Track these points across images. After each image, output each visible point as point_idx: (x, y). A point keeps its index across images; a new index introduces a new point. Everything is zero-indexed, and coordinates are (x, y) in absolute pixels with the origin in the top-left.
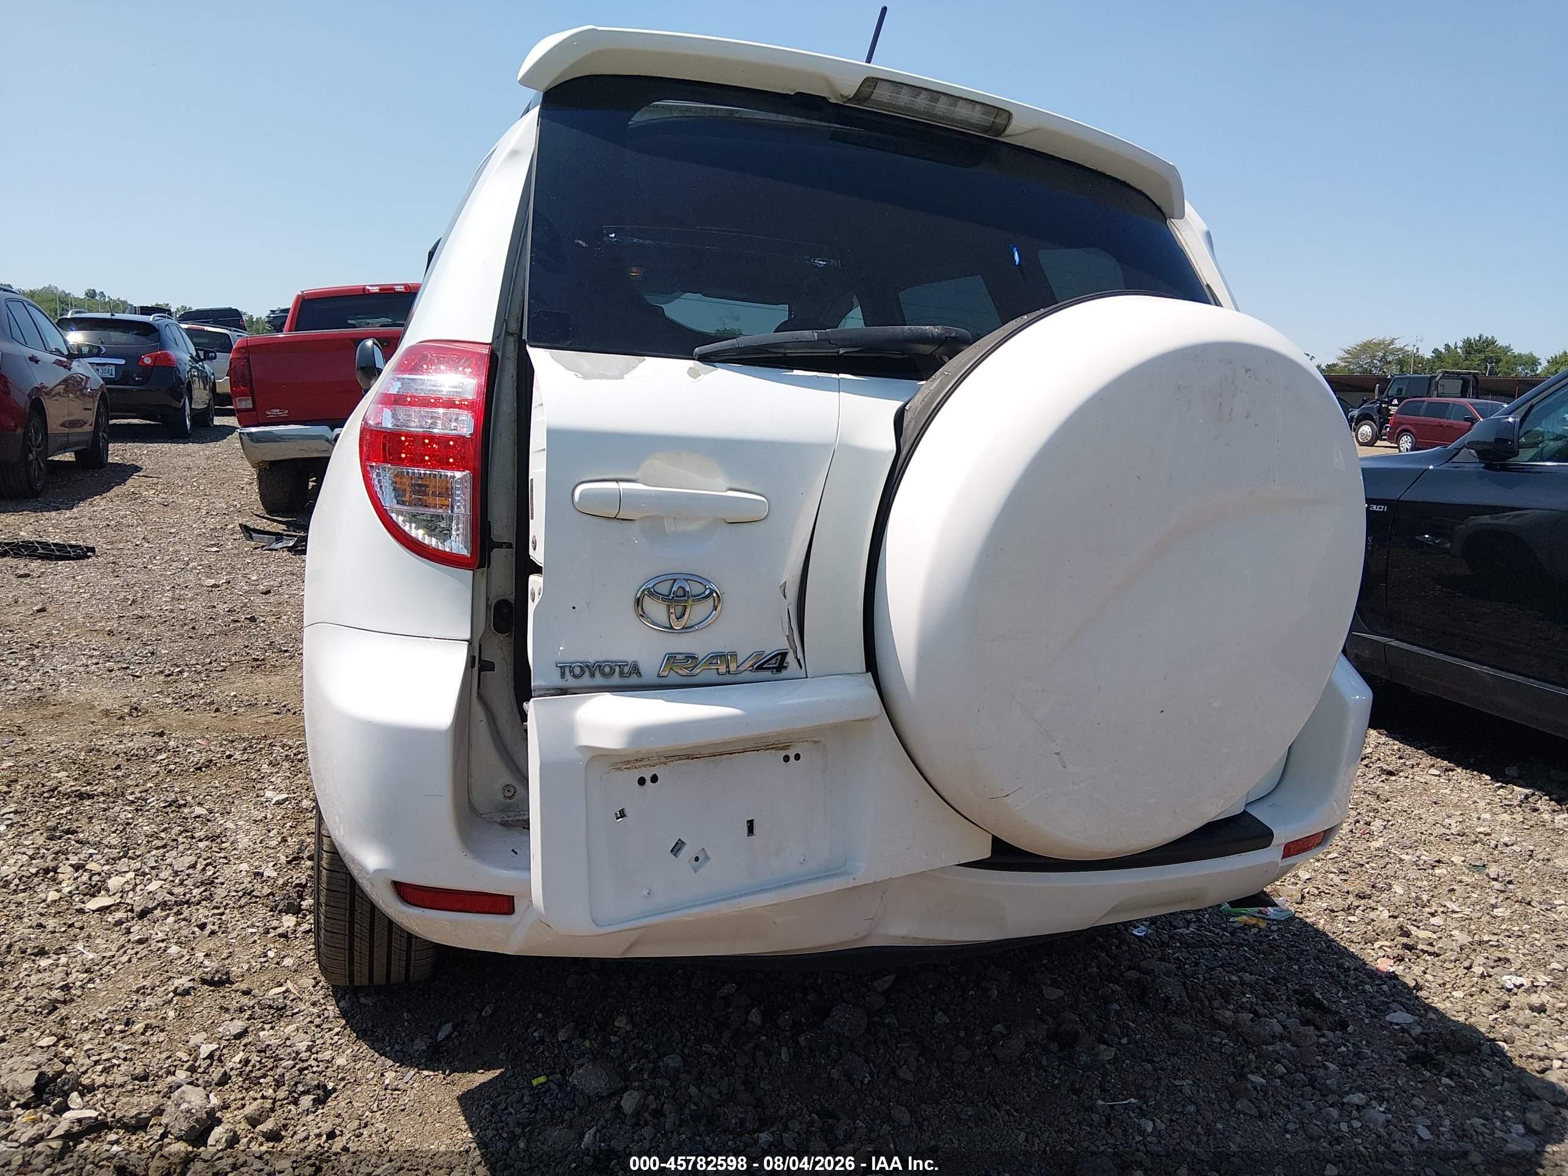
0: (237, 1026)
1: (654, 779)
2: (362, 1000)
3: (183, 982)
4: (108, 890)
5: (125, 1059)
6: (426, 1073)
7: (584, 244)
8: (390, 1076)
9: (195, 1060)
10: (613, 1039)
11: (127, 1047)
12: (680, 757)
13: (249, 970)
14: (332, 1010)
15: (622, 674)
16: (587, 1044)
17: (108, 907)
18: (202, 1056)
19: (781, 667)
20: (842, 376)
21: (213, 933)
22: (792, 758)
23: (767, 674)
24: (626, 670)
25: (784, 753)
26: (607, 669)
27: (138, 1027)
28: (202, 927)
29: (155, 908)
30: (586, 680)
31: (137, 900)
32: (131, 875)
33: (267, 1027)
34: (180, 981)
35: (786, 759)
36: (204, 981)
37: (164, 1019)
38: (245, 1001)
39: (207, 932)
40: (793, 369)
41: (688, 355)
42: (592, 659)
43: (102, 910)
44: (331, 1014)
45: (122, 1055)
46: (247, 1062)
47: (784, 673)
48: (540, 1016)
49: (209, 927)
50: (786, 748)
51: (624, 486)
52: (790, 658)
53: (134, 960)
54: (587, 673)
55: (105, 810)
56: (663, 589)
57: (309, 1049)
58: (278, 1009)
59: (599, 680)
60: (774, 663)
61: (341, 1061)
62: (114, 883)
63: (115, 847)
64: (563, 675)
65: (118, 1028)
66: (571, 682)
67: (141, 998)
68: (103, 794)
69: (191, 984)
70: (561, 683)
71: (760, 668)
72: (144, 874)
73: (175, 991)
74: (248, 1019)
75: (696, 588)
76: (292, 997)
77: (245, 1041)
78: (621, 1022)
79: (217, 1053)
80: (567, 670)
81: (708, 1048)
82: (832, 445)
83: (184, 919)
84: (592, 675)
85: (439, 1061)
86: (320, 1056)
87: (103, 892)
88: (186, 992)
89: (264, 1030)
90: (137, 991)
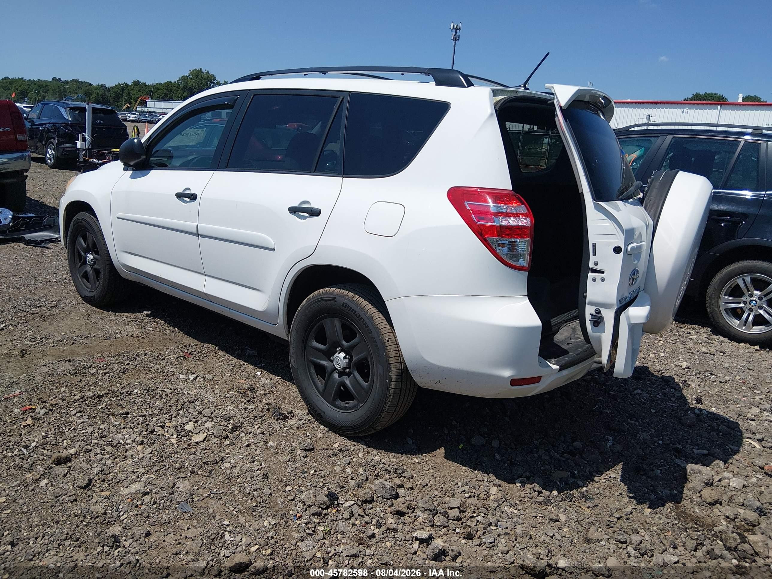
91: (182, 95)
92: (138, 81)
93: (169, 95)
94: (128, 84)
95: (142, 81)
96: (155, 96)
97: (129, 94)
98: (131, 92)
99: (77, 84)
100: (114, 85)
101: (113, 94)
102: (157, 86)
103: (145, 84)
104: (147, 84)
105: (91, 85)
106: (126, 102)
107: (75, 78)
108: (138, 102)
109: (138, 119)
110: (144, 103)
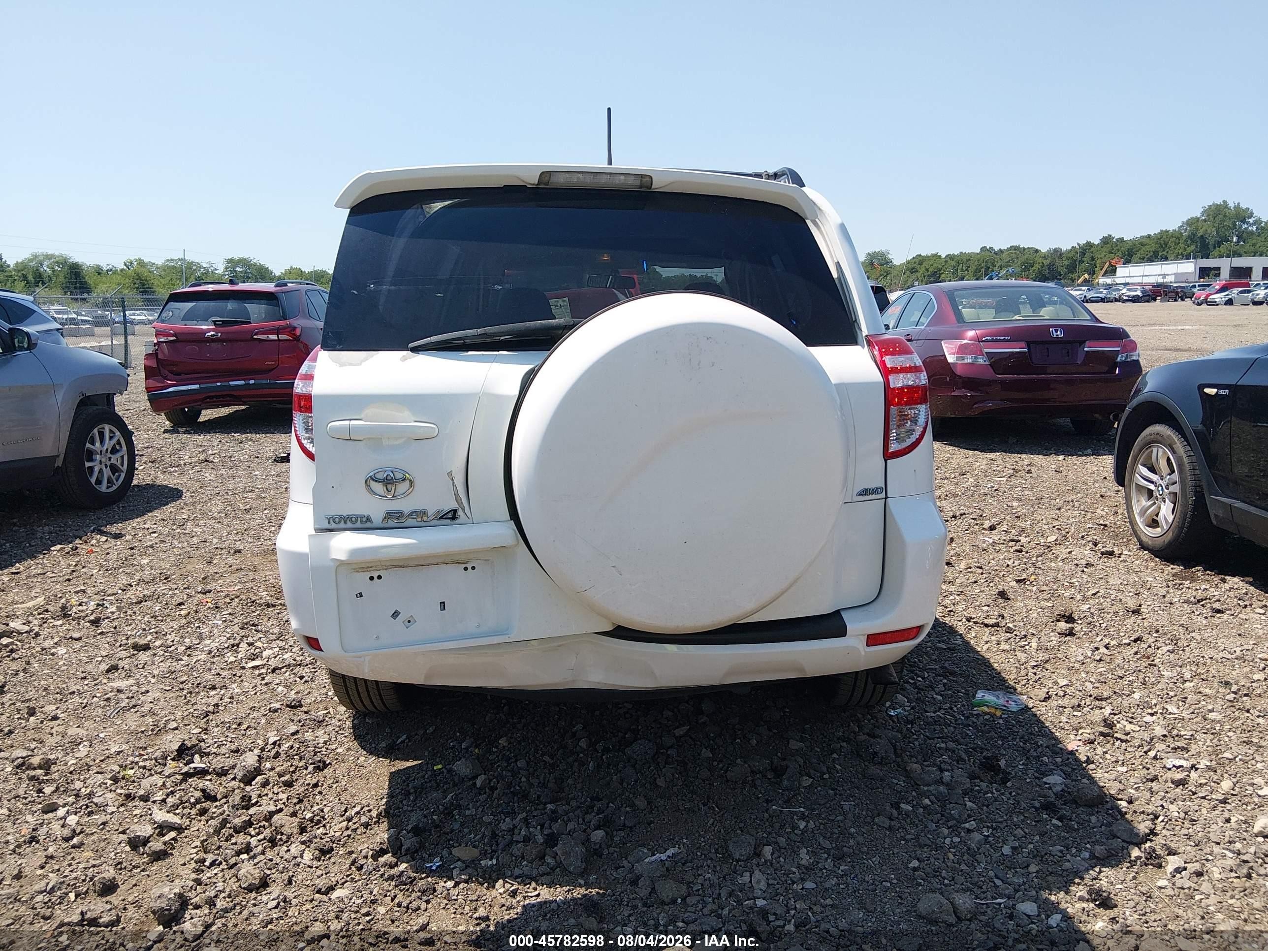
0: (293, 728)
1: (379, 577)
2: (367, 720)
3: (277, 705)
4: (262, 657)
5: (231, 742)
6: (381, 759)
7: (356, 293)
8: (362, 759)
9: (267, 744)
10: (494, 750)
11: (233, 736)
12: (396, 567)
13: (314, 701)
14: (349, 723)
15: (361, 521)
16: (477, 751)
17: (257, 666)
18: (270, 743)
19: (454, 518)
20: (501, 352)
21: (306, 681)
22: (470, 568)
23: (448, 521)
24: (364, 519)
25: (464, 566)
26: (353, 519)
27: (244, 726)
28: (301, 678)
29: (283, 667)
30: (342, 525)
31: (273, 663)
32: (277, 649)
33: (310, 730)
34: (274, 705)
35: (466, 569)
36: (287, 706)
37: (259, 723)
38: (304, 717)
39: (303, 681)
40: (468, 351)
41: (405, 348)
42: (345, 513)
43: (254, 668)
44: (347, 726)
45: (230, 740)
46: (292, 747)
47: (458, 521)
48: (458, 734)
49: (306, 678)
50: (466, 563)
51: (353, 422)
52: (460, 512)
53: (258, 694)
54: (343, 521)
55: (278, 614)
56: (380, 476)
57: (325, 742)
58: (319, 722)
59: (349, 525)
60: (450, 515)
61: (340, 750)
62: (265, 654)
63: (275, 634)
64: (329, 523)
65: (234, 726)
66: (334, 526)
67: (252, 713)
68: (281, 604)
69: (280, 707)
70: (327, 526)
71: (441, 518)
72: (284, 649)
73: (270, 710)
74: (302, 726)
75: (399, 476)
76: (330, 716)
77: (295, 737)
78: (503, 741)
79: (278, 742)
80: (331, 520)
81: (547, 758)
82: (478, 394)
83: (294, 674)
84: (345, 522)
85: (391, 754)
86: (329, 747)
87: (259, 658)
88: (276, 711)
89: (307, 732)
90: (251, 709)
91: (1185, 249)
92: (1110, 236)
93: (1160, 254)
94: (1093, 244)
95: (1116, 236)
96: (1135, 258)
97: (1093, 259)
98: (1096, 255)
99: (1016, 253)
100: (1070, 248)
101: (1066, 263)
102: (1142, 240)
103: (1121, 240)
104: (1125, 239)
105: (1037, 251)
106: (1086, 271)
107: (1014, 245)
108: (1104, 269)
109: (1085, 296)
110: (1112, 271)
